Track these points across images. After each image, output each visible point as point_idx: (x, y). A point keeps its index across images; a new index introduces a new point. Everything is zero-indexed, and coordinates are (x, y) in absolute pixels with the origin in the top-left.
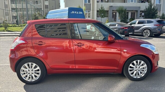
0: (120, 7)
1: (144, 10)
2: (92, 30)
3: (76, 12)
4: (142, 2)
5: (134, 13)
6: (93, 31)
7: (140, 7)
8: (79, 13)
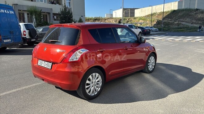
0: (31, 6)
1: (58, 13)
2: (25, 36)
3: (6, 11)
4: (53, 3)
5: (46, 16)
6: (27, 37)
7: (51, 9)
8: (9, 12)
